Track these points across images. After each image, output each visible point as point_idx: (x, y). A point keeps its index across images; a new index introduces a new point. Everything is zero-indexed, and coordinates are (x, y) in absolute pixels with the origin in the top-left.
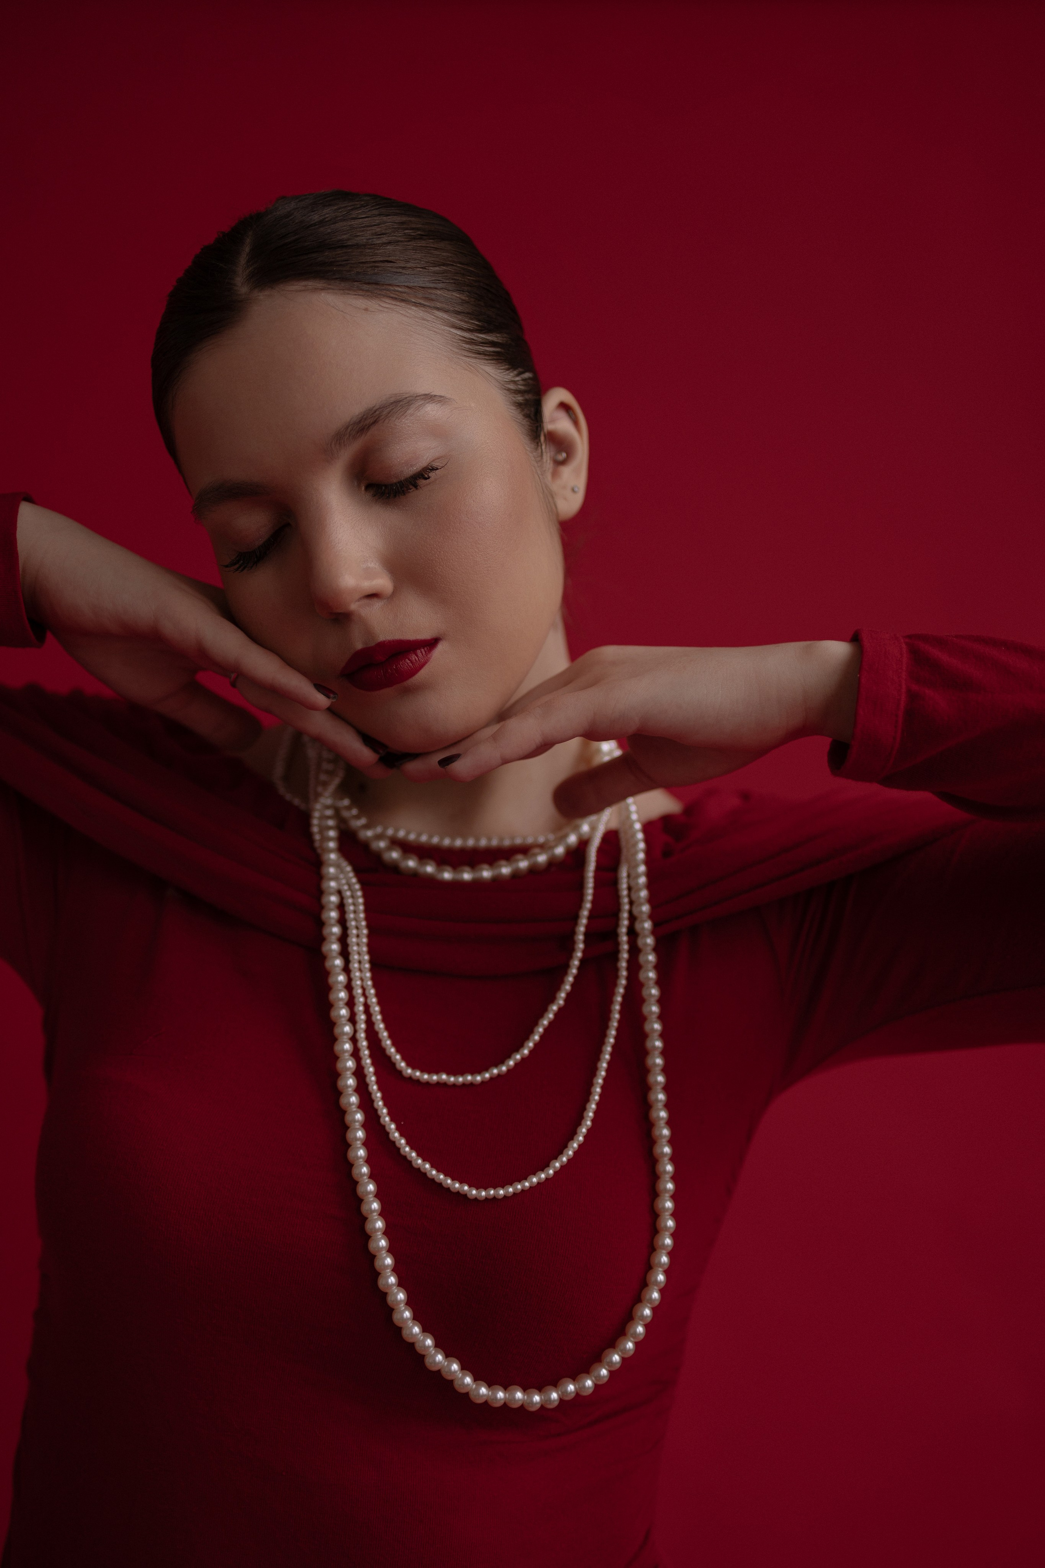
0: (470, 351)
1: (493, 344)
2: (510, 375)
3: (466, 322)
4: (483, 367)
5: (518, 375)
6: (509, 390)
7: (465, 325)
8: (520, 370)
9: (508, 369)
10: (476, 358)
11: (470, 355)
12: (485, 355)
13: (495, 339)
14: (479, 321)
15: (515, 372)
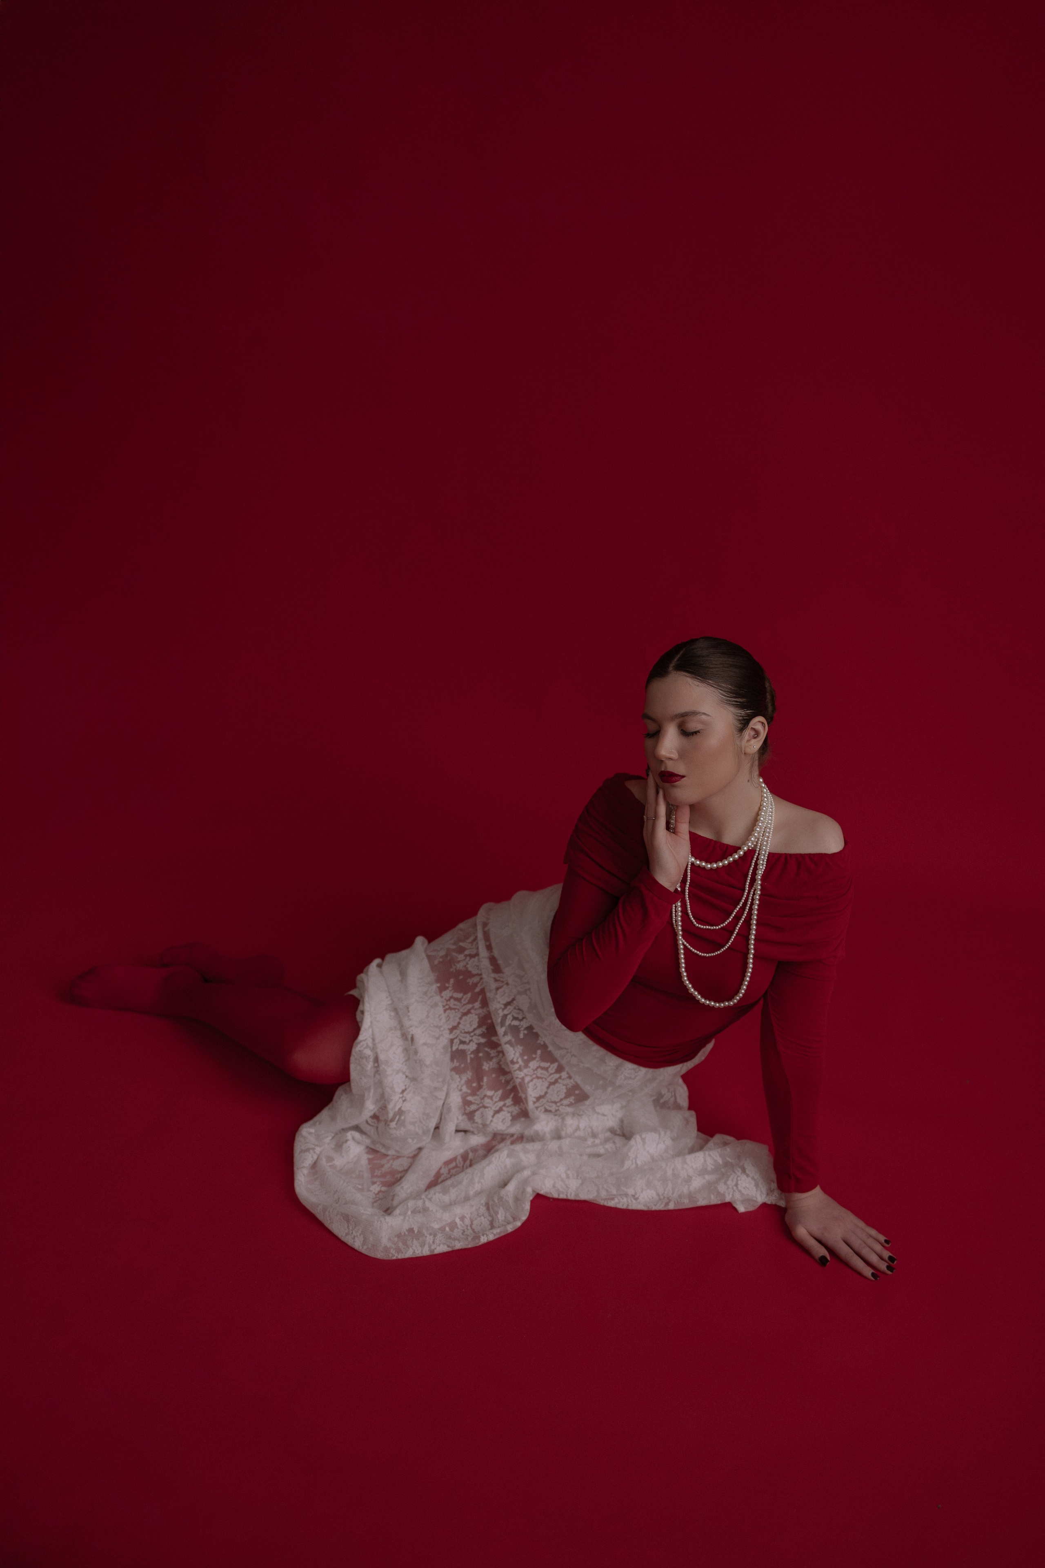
0: (727, 701)
1: (735, 701)
2: (740, 711)
3: (729, 694)
4: (729, 708)
6: (737, 715)
7: (727, 695)
9: (741, 709)
10: (727, 705)
12: (733, 705)
13: (739, 700)
14: (736, 695)
15: (743, 710)
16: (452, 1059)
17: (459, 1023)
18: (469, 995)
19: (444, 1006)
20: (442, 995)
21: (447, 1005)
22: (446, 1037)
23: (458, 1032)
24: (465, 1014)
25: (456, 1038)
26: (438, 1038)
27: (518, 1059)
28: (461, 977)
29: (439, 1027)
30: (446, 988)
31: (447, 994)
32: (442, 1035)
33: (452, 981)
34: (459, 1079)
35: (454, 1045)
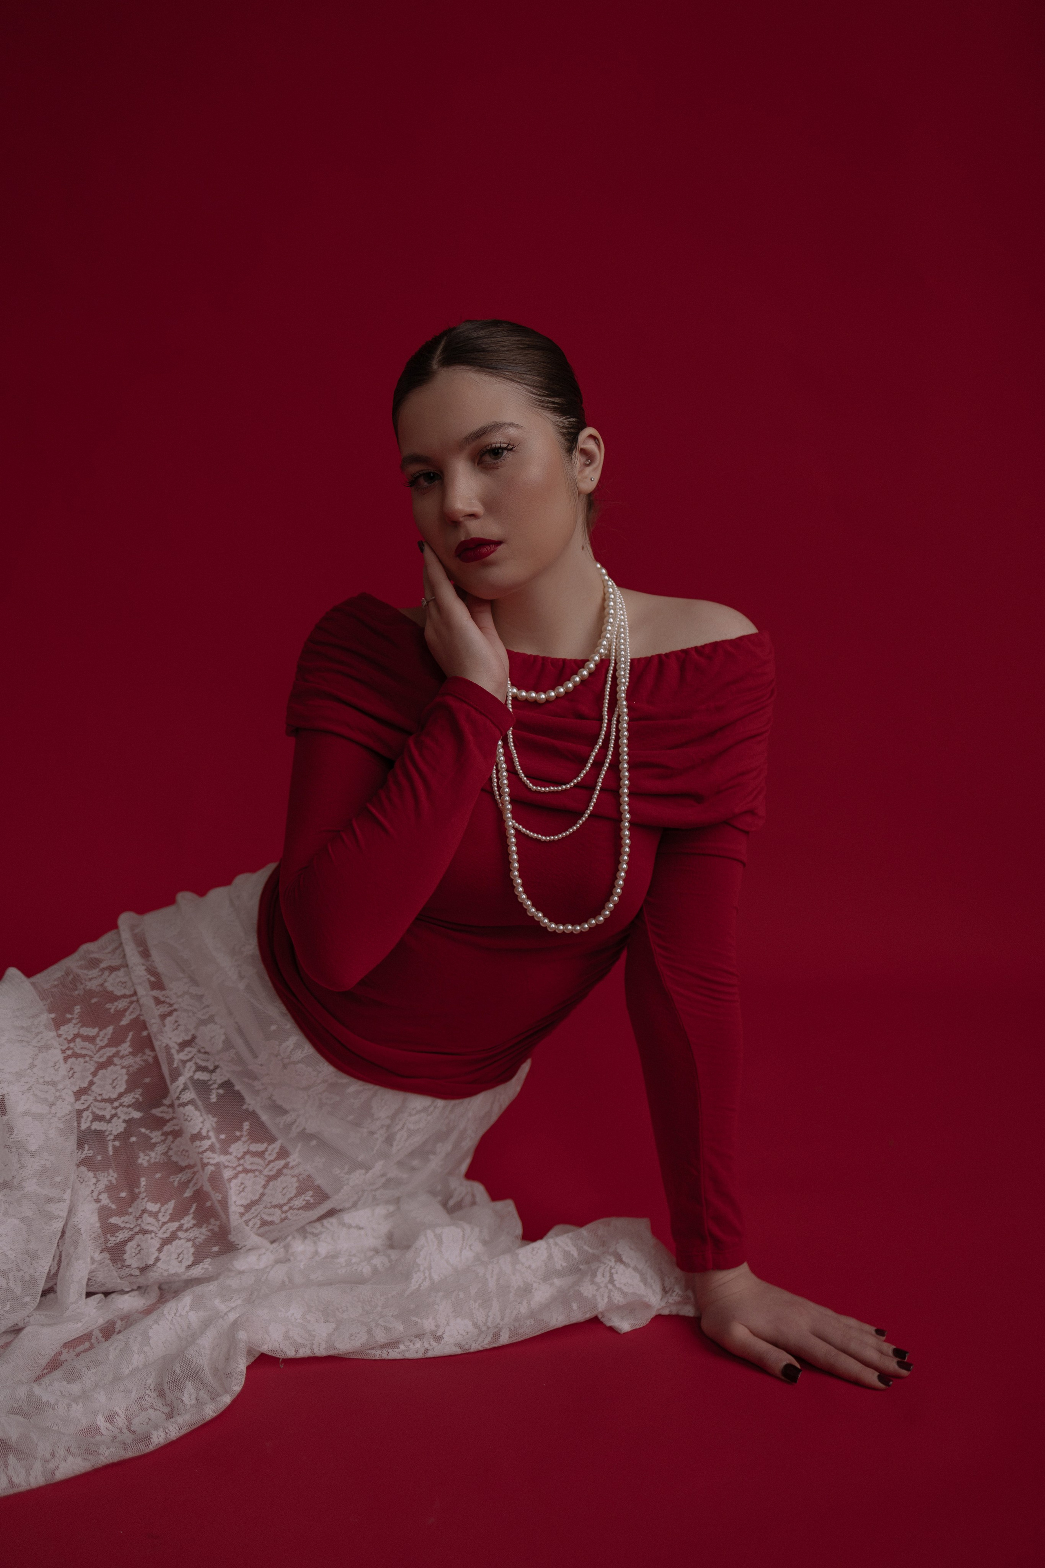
0: (539, 405)
1: (553, 403)
2: (561, 419)
3: (539, 391)
4: (545, 414)
5: (565, 419)
6: (558, 426)
7: (538, 393)
8: (568, 416)
9: (561, 416)
10: (542, 409)
11: (539, 407)
12: (550, 408)
13: (555, 401)
14: (547, 391)
15: (564, 418)
16: (80, 1145)
17: (91, 1083)
18: (110, 1029)
19: (63, 1051)
20: (60, 1032)
21: (68, 1049)
22: (66, 1105)
23: (90, 1099)
24: (102, 1066)
25: (87, 1109)
26: (52, 1105)
27: (208, 1132)
28: (94, 1000)
29: (53, 1084)
30: (66, 1021)
31: (68, 1030)
32: (60, 1097)
33: (77, 1009)
34: (94, 1181)
35: (83, 1120)
